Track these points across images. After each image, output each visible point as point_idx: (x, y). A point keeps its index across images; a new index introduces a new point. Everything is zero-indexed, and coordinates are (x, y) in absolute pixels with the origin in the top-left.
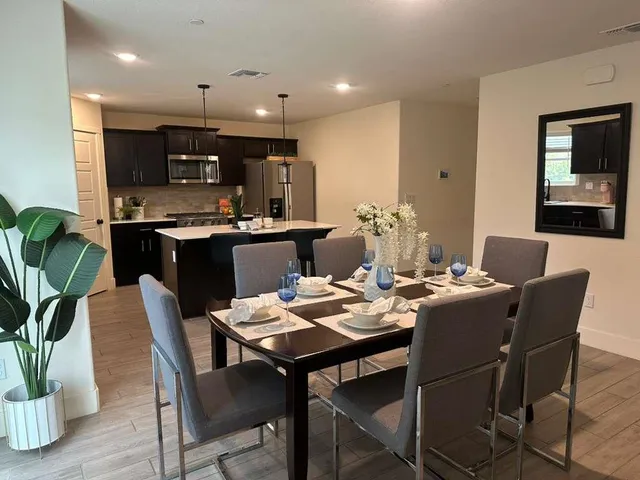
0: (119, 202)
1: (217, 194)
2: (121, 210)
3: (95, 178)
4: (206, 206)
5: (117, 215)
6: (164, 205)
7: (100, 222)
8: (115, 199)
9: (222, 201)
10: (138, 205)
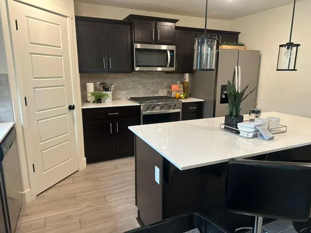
0: (91, 87)
1: (169, 80)
2: (93, 94)
3: (67, 63)
4: (161, 90)
5: (89, 99)
6: (128, 89)
7: (71, 108)
8: (88, 84)
9: (174, 87)
10: (107, 90)
